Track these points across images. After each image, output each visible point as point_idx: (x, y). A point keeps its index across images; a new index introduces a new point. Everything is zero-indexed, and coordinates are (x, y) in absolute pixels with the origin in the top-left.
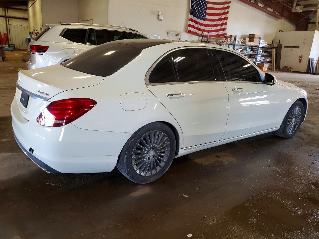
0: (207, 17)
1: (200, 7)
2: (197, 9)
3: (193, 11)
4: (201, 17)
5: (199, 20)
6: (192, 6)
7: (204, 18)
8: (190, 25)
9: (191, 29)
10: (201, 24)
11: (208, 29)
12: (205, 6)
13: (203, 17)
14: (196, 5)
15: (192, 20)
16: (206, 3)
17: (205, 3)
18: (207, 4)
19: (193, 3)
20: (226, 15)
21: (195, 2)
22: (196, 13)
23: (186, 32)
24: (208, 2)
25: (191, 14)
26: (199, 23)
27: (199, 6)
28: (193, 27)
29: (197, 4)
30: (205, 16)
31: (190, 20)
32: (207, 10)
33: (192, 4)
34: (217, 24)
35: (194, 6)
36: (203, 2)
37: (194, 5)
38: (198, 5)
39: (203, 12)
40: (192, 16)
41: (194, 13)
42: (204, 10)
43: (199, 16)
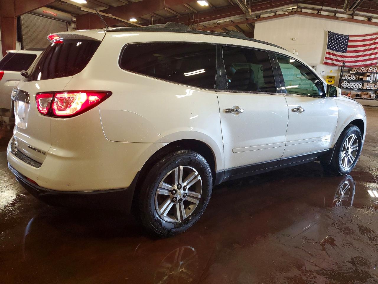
0: (348, 49)
2: (336, 43)
3: (330, 45)
4: (341, 50)
5: (338, 52)
6: (329, 42)
7: (345, 50)
8: (326, 58)
9: (329, 61)
10: (340, 56)
11: (349, 60)
12: (346, 40)
13: (344, 49)
14: (334, 40)
15: (329, 53)
16: (347, 37)
17: (345, 37)
20: (377, 46)
21: (333, 38)
22: (335, 47)
23: (322, 64)
24: (349, 36)
25: (328, 48)
26: (338, 55)
27: (338, 40)
28: (331, 59)
29: (336, 39)
30: (346, 49)
31: (326, 54)
33: (330, 40)
34: (362, 54)
35: (332, 41)
36: (343, 37)
39: (344, 45)
40: (330, 50)
41: (332, 47)
42: (344, 44)
43: (338, 49)
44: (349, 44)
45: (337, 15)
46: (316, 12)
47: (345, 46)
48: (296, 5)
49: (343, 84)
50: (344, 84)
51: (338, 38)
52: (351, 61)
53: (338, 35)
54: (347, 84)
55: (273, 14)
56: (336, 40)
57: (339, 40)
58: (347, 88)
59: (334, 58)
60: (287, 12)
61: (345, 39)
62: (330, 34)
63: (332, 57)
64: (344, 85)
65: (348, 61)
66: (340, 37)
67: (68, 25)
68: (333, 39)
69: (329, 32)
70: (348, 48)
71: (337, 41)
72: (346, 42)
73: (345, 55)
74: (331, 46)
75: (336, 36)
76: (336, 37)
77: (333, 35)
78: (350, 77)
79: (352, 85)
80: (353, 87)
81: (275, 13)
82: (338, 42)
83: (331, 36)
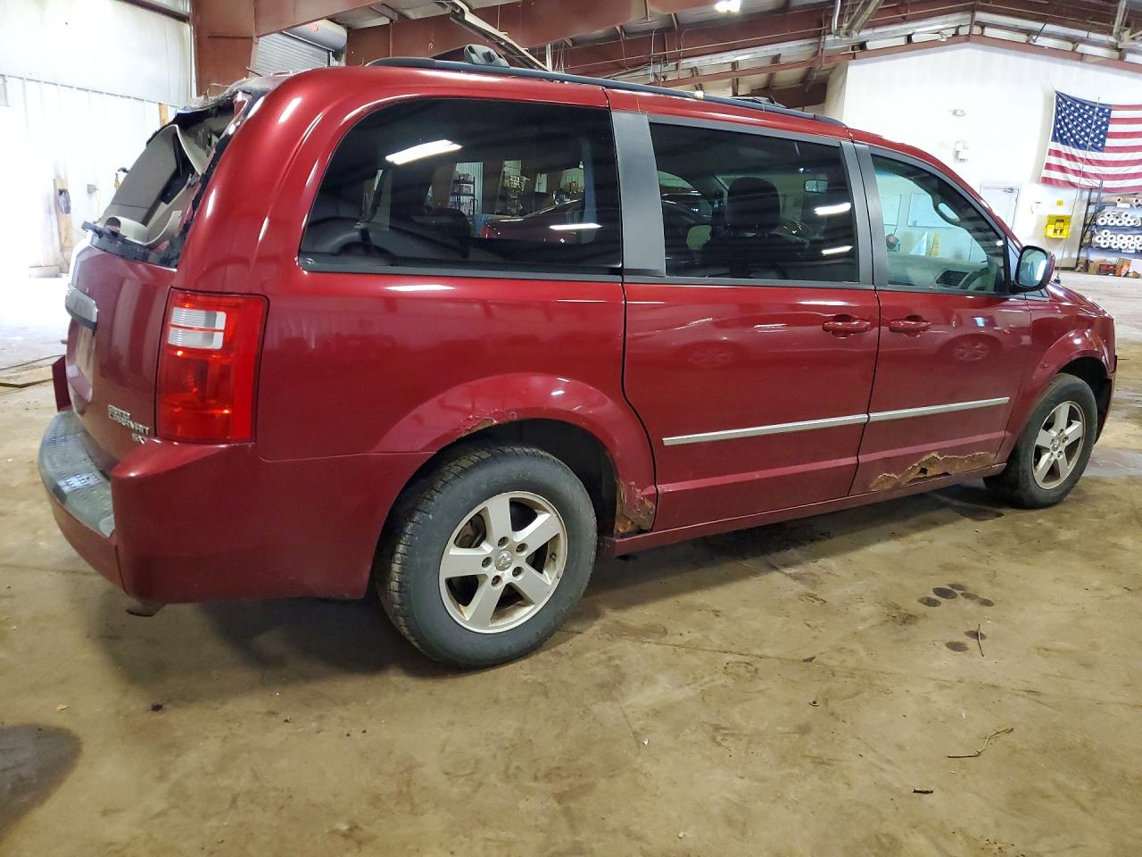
0: (1109, 142)
1: (1086, 120)
2: (1077, 126)
3: (1061, 132)
4: (1090, 144)
5: (1080, 151)
6: (1057, 121)
7: (1100, 145)
8: (1049, 166)
9: (1055, 175)
10: (1089, 162)
11: (1112, 173)
12: (1103, 117)
13: (1098, 143)
14: (1071, 117)
15: (1058, 154)
16: (1106, 111)
17: (1102, 110)
18: (1110, 110)
19: (1063, 115)
21: (1067, 112)
22: (1072, 136)
23: (1038, 182)
24: (1113, 108)
25: (1055, 139)
26: (1082, 159)
27: (1083, 118)
28: (1062, 169)
29: (1076, 114)
30: (1103, 141)
31: (1049, 154)
32: (1110, 126)
33: (1060, 117)
35: (1066, 121)
36: (1097, 109)
37: (1064, 118)
38: (1080, 116)
39: (1098, 132)
40: (1059, 144)
41: (1065, 137)
42: (1099, 127)
43: (1081, 142)
44: (1112, 128)
45: (1082, 48)
46: (1022, 38)
47: (1100, 134)
48: (968, 16)
49: (1100, 239)
50: (1102, 239)
51: (1082, 111)
52: (1117, 175)
53: (1083, 104)
54: (1112, 238)
55: (902, 41)
56: (1077, 118)
57: (1086, 116)
58: (1110, 248)
59: (1069, 167)
60: (942, 34)
61: (1101, 114)
62: (1060, 100)
63: (1065, 163)
64: (1102, 242)
65: (1108, 175)
66: (1087, 107)
67: (332, 58)
68: (1069, 115)
69: (1059, 95)
70: (1107, 140)
71: (1080, 120)
72: (1103, 124)
73: (1101, 158)
74: (1064, 134)
75: (1078, 105)
76: (1077, 110)
77: (1069, 103)
78: (1119, 220)
79: (1123, 241)
80: (1125, 247)
81: (909, 38)
82: (1082, 123)
83: (1064, 106)
